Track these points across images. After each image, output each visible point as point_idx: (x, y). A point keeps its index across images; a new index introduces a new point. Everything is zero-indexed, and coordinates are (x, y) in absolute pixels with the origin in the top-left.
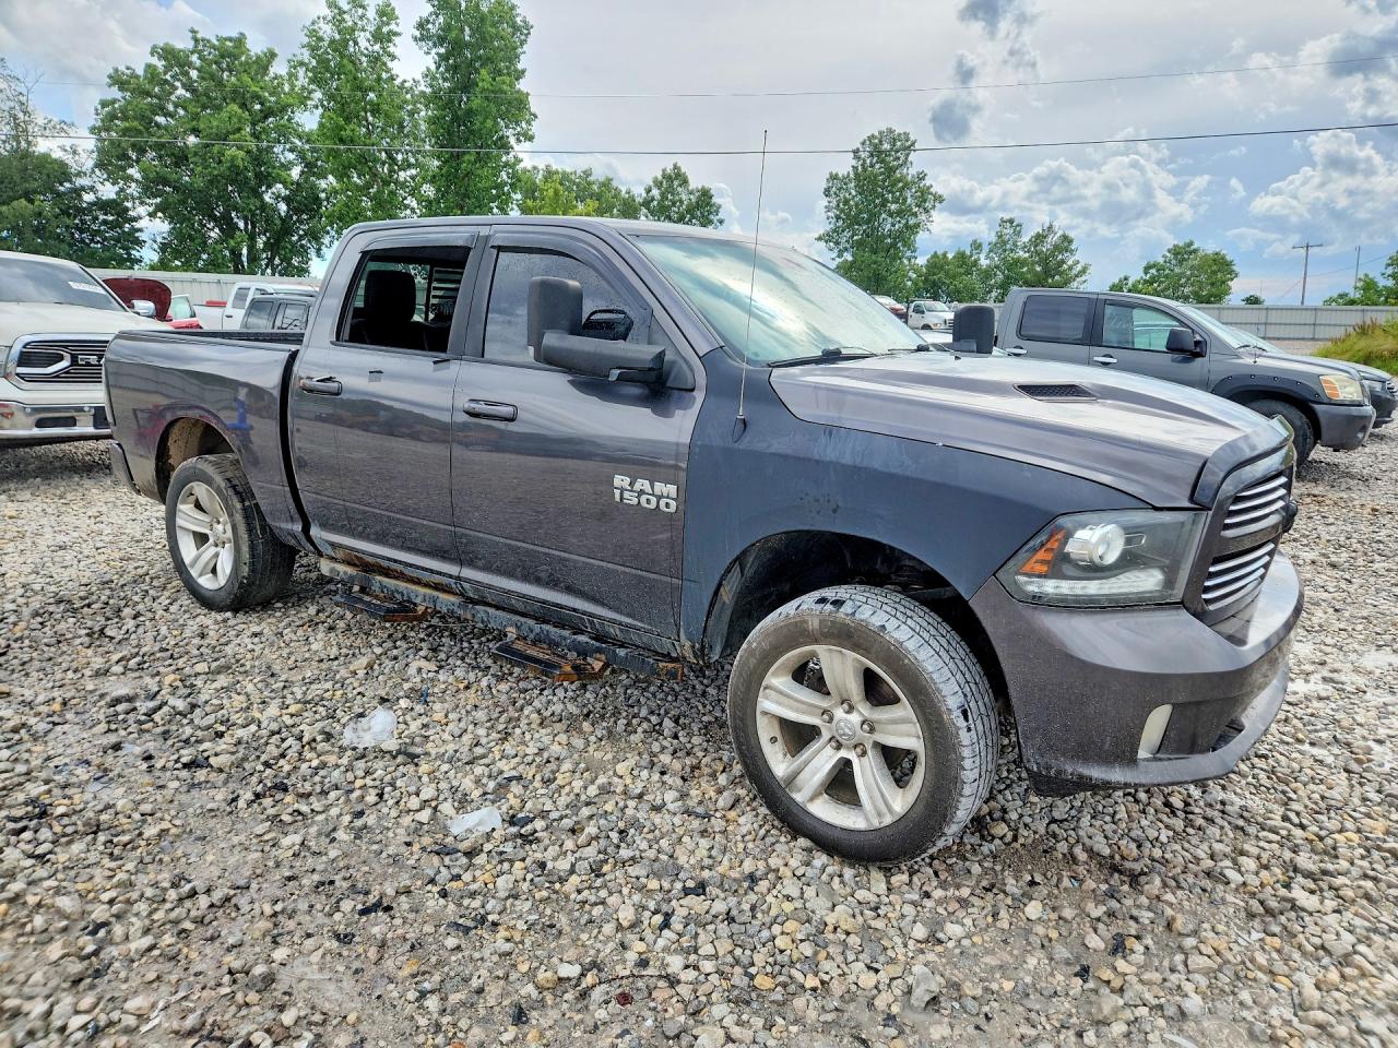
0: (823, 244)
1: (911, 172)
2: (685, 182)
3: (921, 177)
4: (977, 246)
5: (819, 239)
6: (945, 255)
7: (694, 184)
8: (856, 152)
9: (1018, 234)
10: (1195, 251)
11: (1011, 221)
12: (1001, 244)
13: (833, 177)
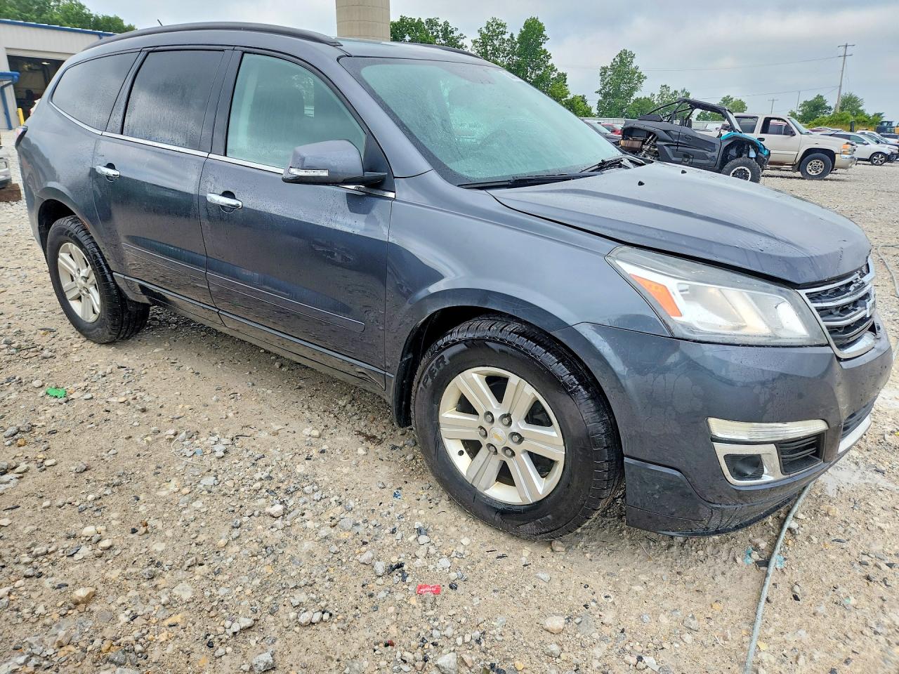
1: (633, 66)
2: (556, 70)
3: (637, 68)
5: (597, 92)
6: (640, 99)
7: (560, 71)
8: (614, 59)
10: (732, 99)
12: (662, 95)
13: (603, 68)
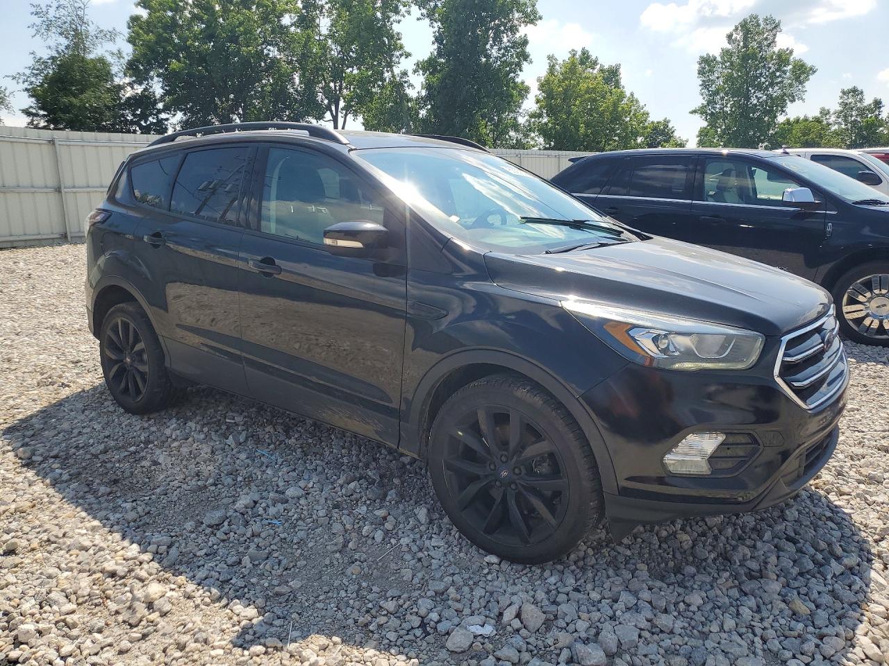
0: (697, 116)
4: (825, 112)
9: (861, 101)
11: (855, 92)
